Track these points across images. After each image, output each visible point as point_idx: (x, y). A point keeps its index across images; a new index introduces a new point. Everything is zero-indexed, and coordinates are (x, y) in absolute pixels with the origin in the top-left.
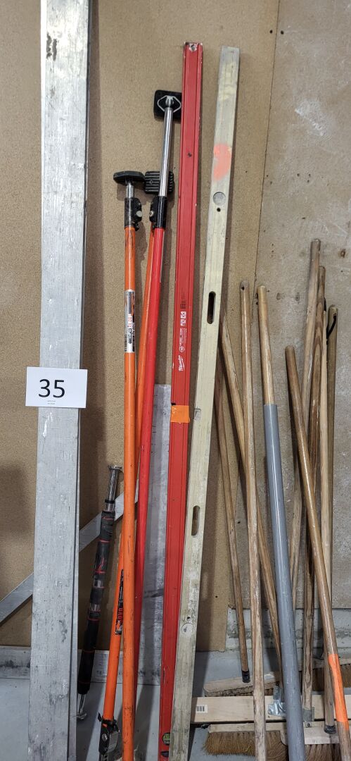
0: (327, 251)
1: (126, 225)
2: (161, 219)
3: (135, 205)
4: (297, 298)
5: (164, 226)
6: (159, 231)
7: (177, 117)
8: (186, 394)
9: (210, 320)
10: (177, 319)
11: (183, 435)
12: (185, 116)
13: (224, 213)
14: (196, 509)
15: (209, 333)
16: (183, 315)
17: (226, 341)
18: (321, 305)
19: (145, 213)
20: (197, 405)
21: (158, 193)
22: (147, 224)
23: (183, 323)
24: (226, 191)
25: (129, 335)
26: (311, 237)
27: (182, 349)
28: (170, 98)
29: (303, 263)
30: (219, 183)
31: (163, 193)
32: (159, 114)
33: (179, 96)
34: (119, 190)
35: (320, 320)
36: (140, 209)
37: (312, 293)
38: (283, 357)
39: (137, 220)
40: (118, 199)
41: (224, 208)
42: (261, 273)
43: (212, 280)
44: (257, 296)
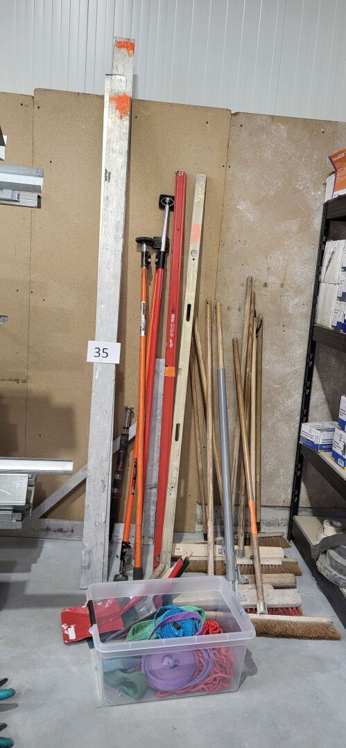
0: (256, 283)
1: (142, 266)
2: (161, 263)
3: (148, 256)
4: (239, 310)
5: (163, 267)
6: (160, 270)
7: (172, 209)
8: (173, 361)
9: (188, 319)
10: (169, 318)
11: (171, 383)
12: (176, 208)
13: (196, 261)
14: (178, 425)
15: (187, 326)
16: (173, 316)
17: (197, 332)
18: (252, 314)
19: (153, 259)
20: (180, 367)
21: (160, 249)
22: (153, 266)
23: (173, 320)
24: (198, 249)
25: (143, 327)
26: (247, 276)
27: (172, 335)
28: (168, 199)
29: (243, 289)
30: (194, 245)
31: (163, 249)
32: (162, 207)
33: (173, 198)
34: (138, 246)
35: (251, 322)
36: (150, 257)
37: (247, 306)
38: (231, 345)
39: (148, 263)
40: (138, 251)
41: (197, 258)
42: (218, 294)
43: (189, 297)
44: (216, 308)
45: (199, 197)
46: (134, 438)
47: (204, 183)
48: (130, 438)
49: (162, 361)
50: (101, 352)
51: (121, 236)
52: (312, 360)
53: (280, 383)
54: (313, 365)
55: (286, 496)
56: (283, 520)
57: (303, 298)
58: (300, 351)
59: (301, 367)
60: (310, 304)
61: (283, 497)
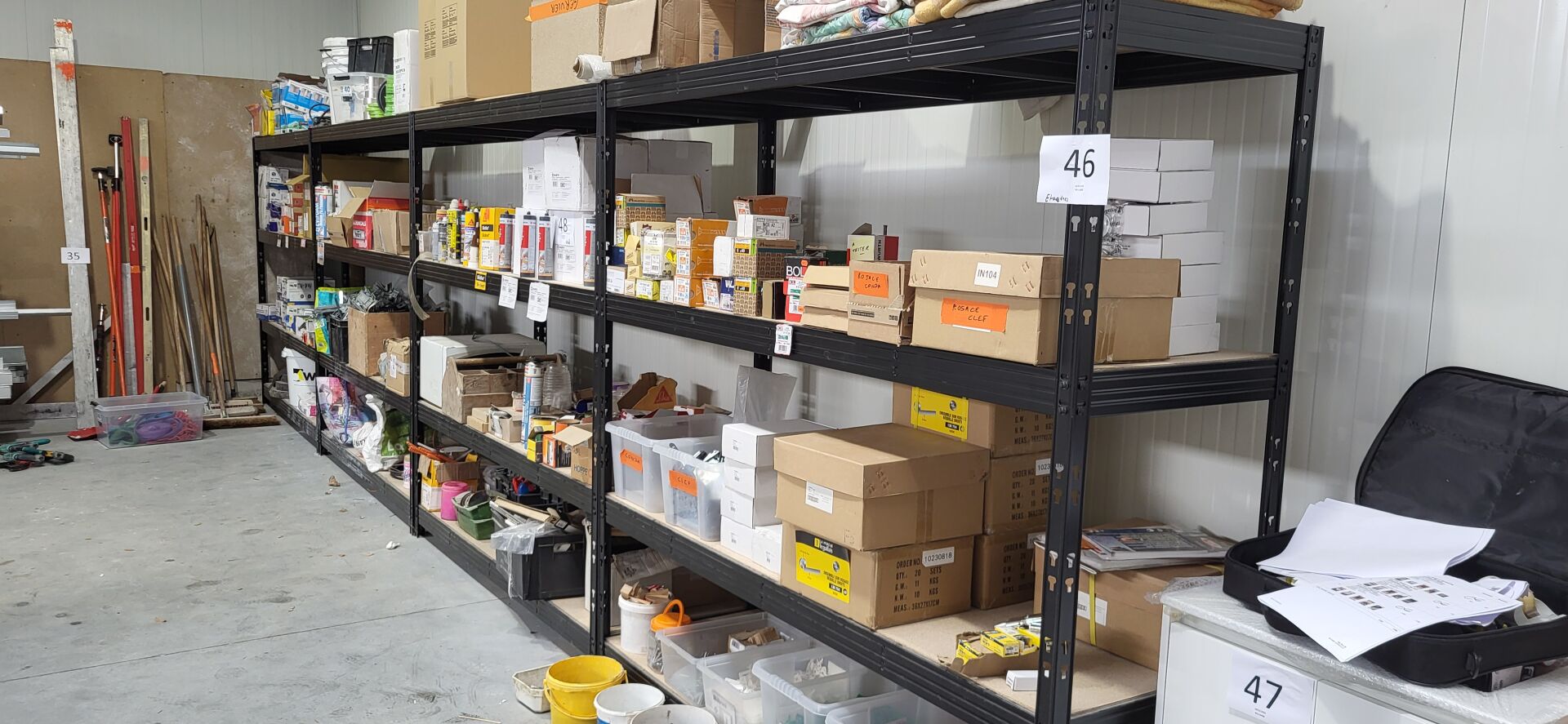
0: (205, 200)
1: (100, 190)
2: (117, 184)
3: (104, 182)
4: (193, 221)
5: (119, 190)
6: (117, 192)
7: (120, 145)
8: (137, 260)
9: (146, 229)
10: (130, 229)
11: (137, 279)
12: (124, 144)
13: (148, 185)
14: (147, 309)
15: (146, 235)
16: (133, 227)
17: (156, 240)
18: (204, 224)
19: (109, 184)
20: (143, 264)
21: (114, 176)
22: (110, 189)
23: (132, 230)
24: (148, 176)
25: (107, 235)
26: (196, 193)
27: (133, 242)
28: (116, 138)
29: (193, 205)
30: (144, 172)
31: (117, 176)
32: (112, 143)
33: (121, 136)
34: (94, 175)
35: (204, 229)
36: (106, 183)
37: (199, 218)
38: (190, 248)
39: (105, 188)
40: (94, 178)
41: (148, 183)
42: (172, 210)
43: (145, 211)
44: (171, 220)
45: (143, 136)
46: (110, 329)
47: (146, 126)
48: (106, 329)
49: (128, 265)
50: (73, 256)
51: (79, 168)
52: (263, 257)
53: (239, 278)
54: (263, 261)
55: (257, 370)
56: (258, 390)
57: (247, 210)
58: (252, 251)
59: (254, 264)
60: (254, 214)
61: (255, 371)
